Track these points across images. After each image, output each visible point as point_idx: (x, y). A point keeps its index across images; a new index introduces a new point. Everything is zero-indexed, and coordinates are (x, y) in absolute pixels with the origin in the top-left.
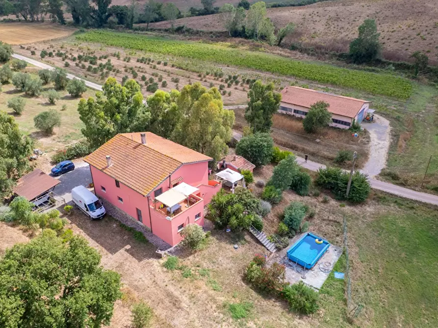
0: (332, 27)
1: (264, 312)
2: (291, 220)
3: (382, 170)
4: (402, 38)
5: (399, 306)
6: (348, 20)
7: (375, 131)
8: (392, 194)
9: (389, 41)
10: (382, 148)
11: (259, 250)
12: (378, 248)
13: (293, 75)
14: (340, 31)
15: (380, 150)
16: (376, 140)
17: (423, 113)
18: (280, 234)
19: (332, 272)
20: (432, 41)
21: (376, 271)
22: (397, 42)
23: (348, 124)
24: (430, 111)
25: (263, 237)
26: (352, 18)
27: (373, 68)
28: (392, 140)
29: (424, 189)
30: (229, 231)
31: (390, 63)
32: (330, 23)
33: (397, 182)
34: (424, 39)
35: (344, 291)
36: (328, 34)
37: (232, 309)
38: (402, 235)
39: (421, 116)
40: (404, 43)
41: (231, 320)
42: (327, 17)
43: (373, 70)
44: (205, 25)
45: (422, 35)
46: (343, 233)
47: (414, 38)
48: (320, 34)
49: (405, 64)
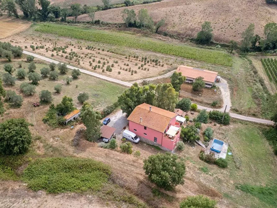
0: (182, 20)
1: (212, 169)
2: (209, 135)
3: (231, 107)
4: (221, 27)
5: (251, 162)
6: (190, 15)
7: (222, 87)
8: (237, 119)
9: (214, 29)
10: (227, 96)
11: (200, 148)
12: (239, 142)
13: (174, 55)
14: (187, 22)
15: (227, 97)
16: (224, 92)
17: (239, 75)
18: (205, 141)
19: (227, 153)
20: (236, 30)
21: (241, 151)
22: (219, 30)
23: (211, 85)
24: (242, 73)
25: (200, 143)
26: (192, 13)
27: (210, 47)
28: (230, 92)
29: (249, 115)
30: (189, 142)
31: (218, 44)
32: (181, 17)
33: (238, 113)
34: (232, 29)
35: (233, 159)
36: (182, 25)
37: (202, 169)
38: (246, 136)
39: (239, 76)
40: (222, 31)
41: (203, 173)
42: (179, 13)
43: (211, 49)
44: (111, 19)
45: (230, 26)
46: (226, 138)
47: (227, 28)
48: (177, 24)
49: (225, 44)
